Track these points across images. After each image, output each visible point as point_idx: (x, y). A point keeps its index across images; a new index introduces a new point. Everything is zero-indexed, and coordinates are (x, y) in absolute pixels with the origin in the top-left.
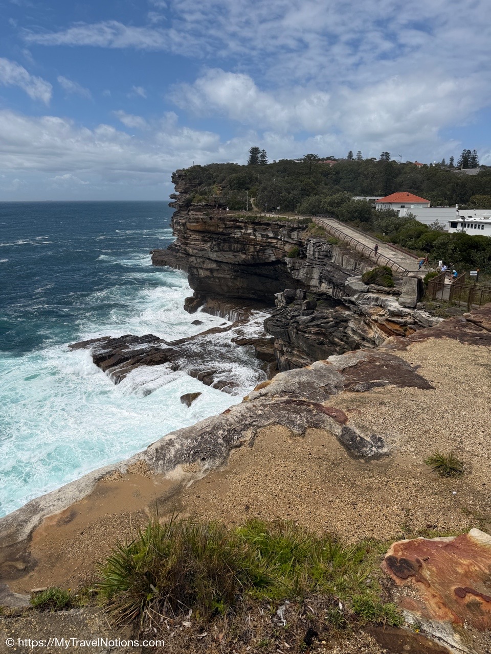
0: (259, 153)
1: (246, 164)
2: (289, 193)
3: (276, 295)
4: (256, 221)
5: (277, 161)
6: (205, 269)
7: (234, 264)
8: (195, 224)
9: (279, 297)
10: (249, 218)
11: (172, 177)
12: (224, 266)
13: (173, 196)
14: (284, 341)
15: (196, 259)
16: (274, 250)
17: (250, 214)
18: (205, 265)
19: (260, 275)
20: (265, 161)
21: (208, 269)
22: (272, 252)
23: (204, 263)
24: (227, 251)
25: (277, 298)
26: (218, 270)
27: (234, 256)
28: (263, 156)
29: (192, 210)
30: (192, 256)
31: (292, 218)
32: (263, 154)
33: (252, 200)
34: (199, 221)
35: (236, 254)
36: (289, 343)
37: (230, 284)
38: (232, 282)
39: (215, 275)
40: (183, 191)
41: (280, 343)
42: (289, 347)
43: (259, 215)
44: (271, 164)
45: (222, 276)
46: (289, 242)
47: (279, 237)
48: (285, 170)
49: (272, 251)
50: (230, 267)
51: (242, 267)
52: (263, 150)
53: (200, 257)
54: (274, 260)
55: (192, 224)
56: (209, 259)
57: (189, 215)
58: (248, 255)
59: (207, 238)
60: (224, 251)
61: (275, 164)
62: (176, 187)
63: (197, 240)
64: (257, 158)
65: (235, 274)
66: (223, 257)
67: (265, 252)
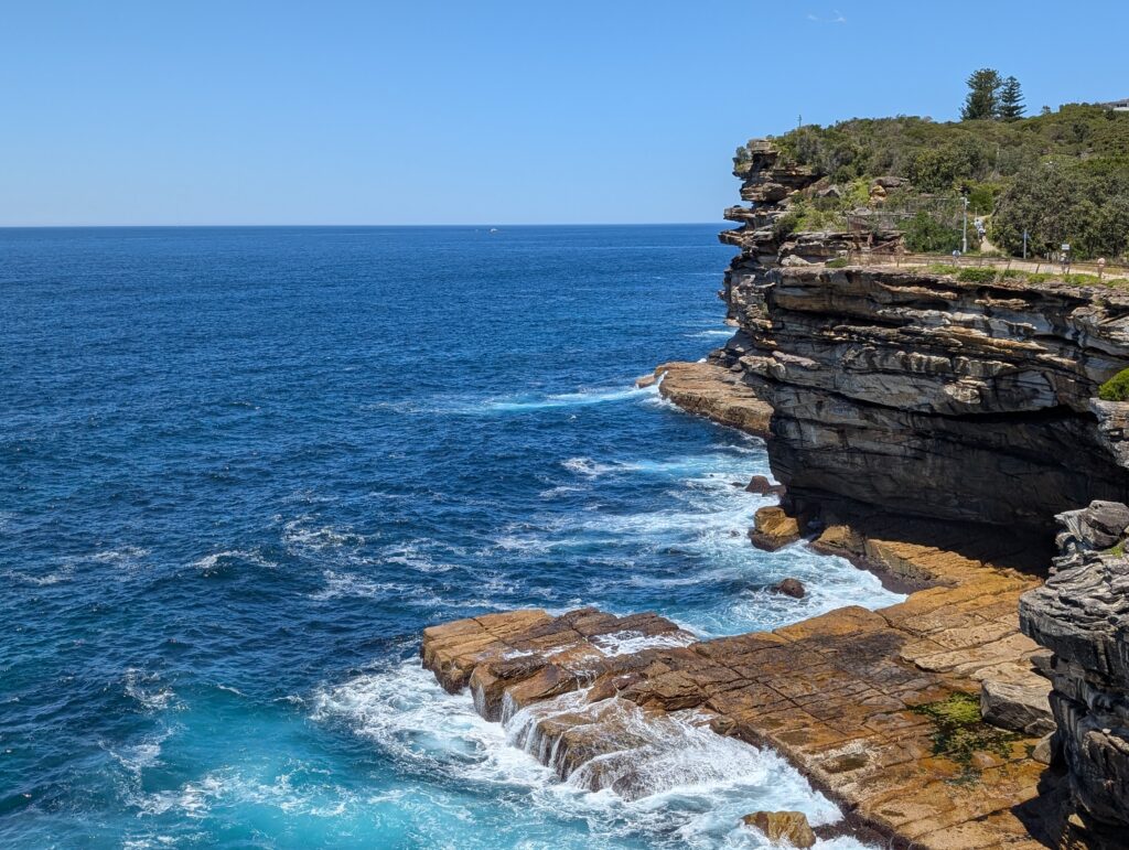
0: (998, 85)
1: (957, 118)
2: (1099, 202)
3: (1059, 517)
4: (995, 283)
5: (1055, 109)
6: (823, 425)
7: (914, 413)
8: (799, 292)
9: (1072, 523)
10: (968, 274)
11: (734, 159)
12: (882, 417)
13: (735, 215)
14: (1088, 671)
15: (797, 395)
16: (1049, 375)
17: (971, 265)
18: (823, 413)
19: (1000, 450)
20: (1017, 108)
21: (832, 425)
22: (1044, 381)
23: (820, 406)
24: (894, 373)
25: (1064, 527)
26: (863, 429)
27: (915, 387)
28: (1010, 96)
29: (793, 252)
30: (786, 384)
32: (1011, 89)
34: (812, 283)
35: (923, 382)
36: (1106, 679)
37: (899, 471)
38: (905, 469)
39: (853, 442)
40: (763, 199)
41: (1074, 675)
42: (1104, 691)
43: (1001, 267)
44: (1034, 118)
45: (876, 447)
46: (1103, 352)
47: (1069, 336)
48: (1080, 133)
49: (1044, 376)
50: (903, 421)
51: (941, 424)
52: (1011, 78)
53: (808, 388)
54: (1049, 404)
55: (788, 292)
56: (838, 396)
57: (782, 266)
58: (964, 387)
59: (832, 334)
60: (886, 372)
61: (1048, 115)
62: (743, 186)
63: (801, 337)
64: (991, 102)
65: (917, 443)
66: (882, 389)
67: (1021, 378)
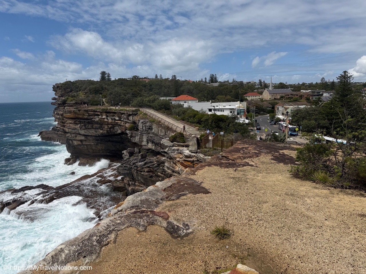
0: (106, 74)
1: (99, 80)
2: (126, 96)
3: (123, 152)
4: (108, 111)
5: (117, 79)
6: (77, 140)
7: (95, 136)
8: (69, 114)
9: (125, 153)
10: (103, 109)
11: (53, 88)
12: (89, 138)
13: (54, 99)
14: (130, 178)
15: (71, 135)
16: (120, 127)
17: (103, 107)
18: (77, 138)
19: (112, 141)
20: (110, 78)
21: (79, 140)
22: (119, 128)
23: (76, 136)
24: (90, 129)
25: (124, 154)
26: (85, 140)
27: (95, 131)
28: (109, 76)
29: (67, 106)
30: (68, 133)
31: (128, 109)
32: (108, 75)
33: (104, 100)
34: (72, 112)
35: (96, 130)
36: (133, 179)
37: (94, 148)
38: (95, 147)
39: (84, 143)
40: (60, 96)
41: (128, 179)
42: (133, 181)
43: (109, 108)
44: (113, 80)
45: (89, 143)
46: (128, 122)
47: (122, 120)
48: (122, 84)
49: (119, 127)
50: (93, 138)
51: (101, 138)
52: (108, 73)
53: (73, 133)
54: (120, 132)
55: (67, 114)
56: (80, 134)
57: (65, 109)
58: (104, 130)
59: (77, 122)
60: (89, 129)
61: (116, 80)
62: (55, 93)
63: (71, 123)
64: (105, 77)
65: (96, 142)
66: (89, 132)
67: (115, 128)
